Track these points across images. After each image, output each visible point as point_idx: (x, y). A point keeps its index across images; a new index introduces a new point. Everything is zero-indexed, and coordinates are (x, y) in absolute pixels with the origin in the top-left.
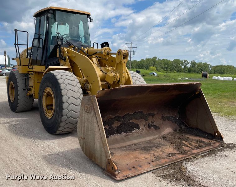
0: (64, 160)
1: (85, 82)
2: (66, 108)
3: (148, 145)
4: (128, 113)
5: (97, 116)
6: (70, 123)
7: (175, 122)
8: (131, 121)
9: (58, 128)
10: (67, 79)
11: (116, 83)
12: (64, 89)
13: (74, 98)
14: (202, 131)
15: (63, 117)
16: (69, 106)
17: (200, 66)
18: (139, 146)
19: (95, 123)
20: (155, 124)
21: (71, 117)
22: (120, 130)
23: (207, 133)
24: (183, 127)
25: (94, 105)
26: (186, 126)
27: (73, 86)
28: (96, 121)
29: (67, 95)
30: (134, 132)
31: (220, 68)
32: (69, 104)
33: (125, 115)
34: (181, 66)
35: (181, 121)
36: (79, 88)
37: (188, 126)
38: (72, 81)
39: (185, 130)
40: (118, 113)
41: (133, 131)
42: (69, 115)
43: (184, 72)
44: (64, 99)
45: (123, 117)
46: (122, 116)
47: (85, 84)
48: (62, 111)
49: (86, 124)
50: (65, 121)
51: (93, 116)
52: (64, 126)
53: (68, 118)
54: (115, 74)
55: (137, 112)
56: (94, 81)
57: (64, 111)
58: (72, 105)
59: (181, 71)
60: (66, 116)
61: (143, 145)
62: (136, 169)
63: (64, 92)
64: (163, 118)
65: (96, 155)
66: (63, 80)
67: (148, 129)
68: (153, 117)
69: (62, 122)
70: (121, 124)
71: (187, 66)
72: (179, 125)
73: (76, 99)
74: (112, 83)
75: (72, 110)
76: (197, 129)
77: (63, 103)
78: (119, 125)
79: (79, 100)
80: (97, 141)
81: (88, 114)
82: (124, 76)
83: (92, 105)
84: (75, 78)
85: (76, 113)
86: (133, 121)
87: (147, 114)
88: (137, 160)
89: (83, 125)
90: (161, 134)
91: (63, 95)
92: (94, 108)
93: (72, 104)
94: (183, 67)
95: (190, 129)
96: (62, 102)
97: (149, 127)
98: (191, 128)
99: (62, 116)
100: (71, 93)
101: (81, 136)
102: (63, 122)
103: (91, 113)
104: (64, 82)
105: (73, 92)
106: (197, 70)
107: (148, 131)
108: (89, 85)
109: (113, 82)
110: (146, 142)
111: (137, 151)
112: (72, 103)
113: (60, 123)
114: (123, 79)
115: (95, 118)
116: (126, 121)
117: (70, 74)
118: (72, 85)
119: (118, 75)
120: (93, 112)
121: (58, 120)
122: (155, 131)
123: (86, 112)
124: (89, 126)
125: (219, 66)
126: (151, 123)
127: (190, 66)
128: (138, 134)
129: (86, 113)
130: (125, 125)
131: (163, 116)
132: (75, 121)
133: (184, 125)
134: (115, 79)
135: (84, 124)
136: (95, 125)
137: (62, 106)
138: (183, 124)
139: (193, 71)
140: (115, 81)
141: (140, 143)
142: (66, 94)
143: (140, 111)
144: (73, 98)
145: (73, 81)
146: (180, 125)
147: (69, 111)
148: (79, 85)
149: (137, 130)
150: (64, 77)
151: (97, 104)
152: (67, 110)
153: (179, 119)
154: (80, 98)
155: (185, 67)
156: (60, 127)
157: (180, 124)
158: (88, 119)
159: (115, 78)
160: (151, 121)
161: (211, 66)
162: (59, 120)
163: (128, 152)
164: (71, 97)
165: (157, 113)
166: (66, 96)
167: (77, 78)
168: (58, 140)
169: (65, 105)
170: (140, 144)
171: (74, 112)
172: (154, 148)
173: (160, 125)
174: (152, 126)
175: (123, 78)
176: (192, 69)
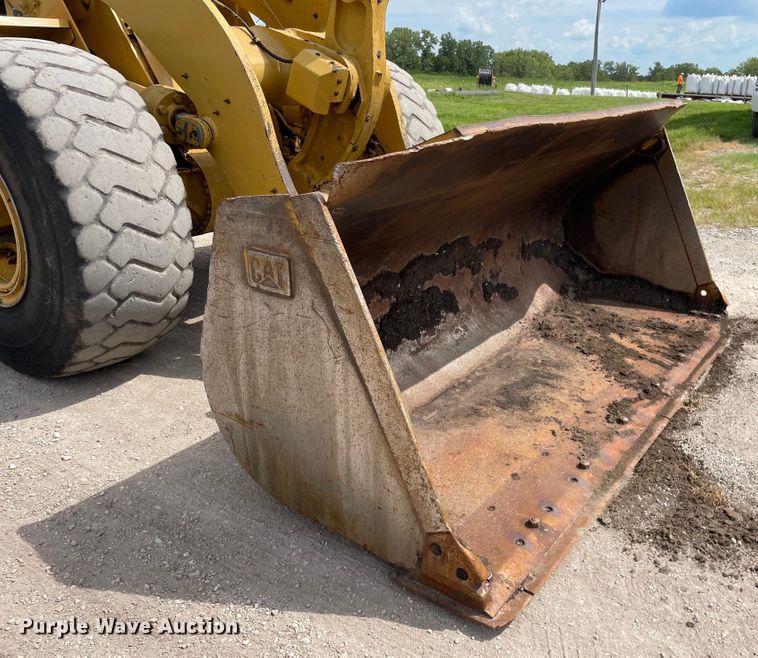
0: (158, 541)
1: (172, 108)
2: (97, 252)
3: (513, 379)
4: (419, 253)
5: (341, 316)
6: (132, 321)
7: (556, 261)
8: (428, 284)
9: (70, 356)
10: (71, 88)
11: (342, 109)
12: (67, 147)
13: (136, 194)
14: (650, 284)
15: (90, 302)
16: (113, 241)
17: (466, 52)
18: (481, 386)
19: (327, 354)
20: (501, 280)
21: (138, 294)
22: (394, 333)
23: (669, 292)
24: (582, 276)
25: (316, 255)
26: (589, 270)
27: (118, 127)
28: (335, 341)
29: (91, 179)
30: (440, 327)
31: (516, 58)
32: (112, 231)
33: (411, 264)
34: (414, 52)
35: (572, 253)
36: (154, 141)
37: (598, 269)
38: (102, 97)
39: (590, 285)
40: (387, 259)
41: (438, 323)
42: (122, 284)
43: (423, 69)
44: (80, 204)
45: (403, 274)
46: (397, 270)
47: (174, 120)
48: (80, 274)
49: (262, 356)
50: (108, 316)
51: (311, 313)
52: (105, 339)
53: (120, 301)
54: (336, 62)
55: (449, 243)
56: (228, 101)
57: (88, 271)
58: (134, 232)
59: (414, 68)
60: (105, 295)
61: (495, 382)
62: (542, 529)
63: (66, 167)
64: (523, 252)
65: (345, 505)
66: (51, 96)
67: (484, 304)
68: (495, 255)
69: (89, 324)
70: (394, 307)
71: (432, 50)
72: (567, 271)
73: (147, 199)
74: (325, 112)
75: (134, 261)
76: (633, 278)
77: (79, 226)
78: (387, 310)
79: (164, 202)
80: (348, 441)
81: (274, 301)
82: (380, 75)
83: (295, 251)
84: (119, 86)
85: (160, 269)
86: (436, 284)
87: (479, 246)
88: (516, 467)
89: (243, 359)
90: (526, 315)
91: (66, 181)
92: (314, 270)
93: (128, 230)
94: (420, 53)
95: (608, 282)
96: (68, 226)
97: (487, 296)
98: (610, 276)
99: (87, 295)
100: (110, 171)
101: (236, 409)
102: (95, 327)
103: (292, 296)
104: (60, 107)
105: (125, 163)
106: (458, 63)
107: (486, 312)
108: (204, 123)
109: (332, 104)
110: (495, 361)
111: (488, 416)
112: (128, 225)
113: (76, 333)
114: (374, 89)
115: (324, 325)
116: (412, 289)
117: (81, 58)
118: (109, 124)
119: (351, 68)
120: (307, 294)
121: (62, 315)
122: (507, 311)
123: (257, 289)
124: (290, 366)
125: (511, 53)
126: (489, 280)
127: (440, 50)
128: (457, 332)
129: (258, 297)
130: (410, 306)
131: (524, 246)
132: (156, 309)
133: (582, 268)
134: (341, 89)
135: (250, 349)
136: (329, 364)
137: (74, 246)
138: (580, 261)
139: (447, 68)
140: (338, 99)
141: (478, 374)
142: (86, 179)
143: (459, 237)
144: (131, 198)
145: (111, 100)
146: (571, 269)
147: (120, 268)
148: (151, 125)
149: (451, 315)
150: (50, 78)
151: (340, 247)
152: (109, 260)
153: (565, 247)
154: (168, 191)
155: (426, 53)
156: (81, 347)
157: (571, 263)
158: (274, 329)
159: (339, 82)
160: (491, 272)
161: (492, 52)
162: (71, 319)
163: (457, 432)
164: (118, 192)
165: (509, 235)
166: (85, 188)
167: (127, 84)
168: (80, 405)
169: (90, 240)
170: (478, 378)
171: (145, 269)
172: (540, 389)
173: (518, 280)
174: (494, 290)
175: (377, 84)
176: (446, 59)
